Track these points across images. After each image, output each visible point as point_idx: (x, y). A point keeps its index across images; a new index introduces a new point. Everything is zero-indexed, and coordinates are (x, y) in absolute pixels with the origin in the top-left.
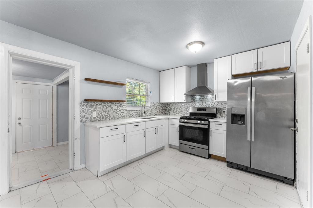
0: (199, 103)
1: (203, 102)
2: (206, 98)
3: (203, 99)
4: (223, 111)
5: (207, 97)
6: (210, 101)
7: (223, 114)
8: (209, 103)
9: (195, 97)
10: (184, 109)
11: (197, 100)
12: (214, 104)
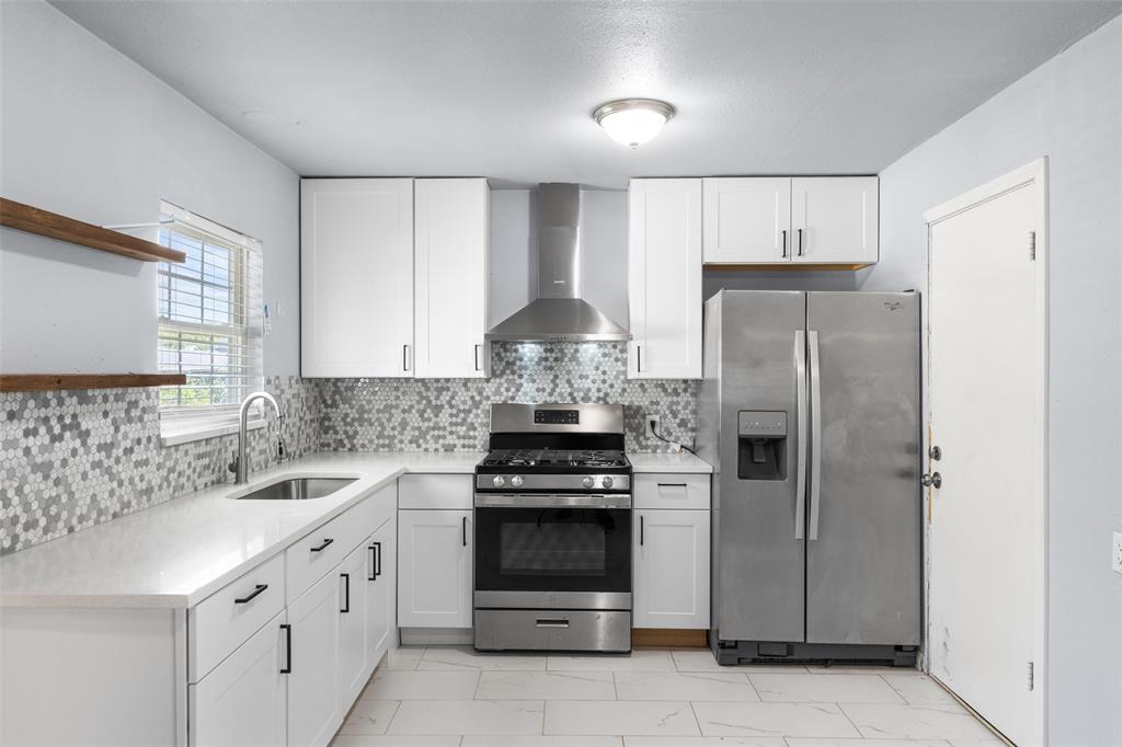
0: (534, 381)
1: (556, 377)
2: (574, 358)
3: (556, 360)
4: (649, 418)
5: (577, 351)
6: (592, 374)
7: (649, 433)
8: (587, 384)
9: (516, 351)
10: (451, 415)
11: (525, 368)
12: (612, 386)
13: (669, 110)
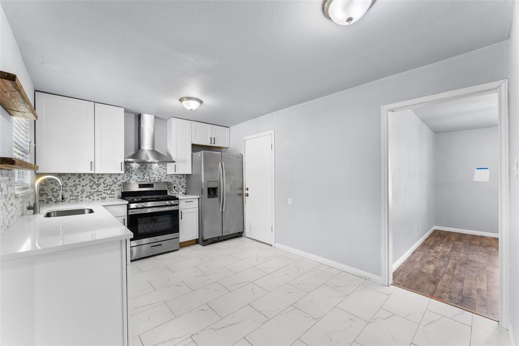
0: (137, 175)
1: (144, 174)
2: (150, 168)
3: (144, 168)
5: (151, 166)
6: (156, 173)
8: (155, 176)
9: (130, 165)
11: (134, 171)
12: (162, 176)
13: (201, 102)
